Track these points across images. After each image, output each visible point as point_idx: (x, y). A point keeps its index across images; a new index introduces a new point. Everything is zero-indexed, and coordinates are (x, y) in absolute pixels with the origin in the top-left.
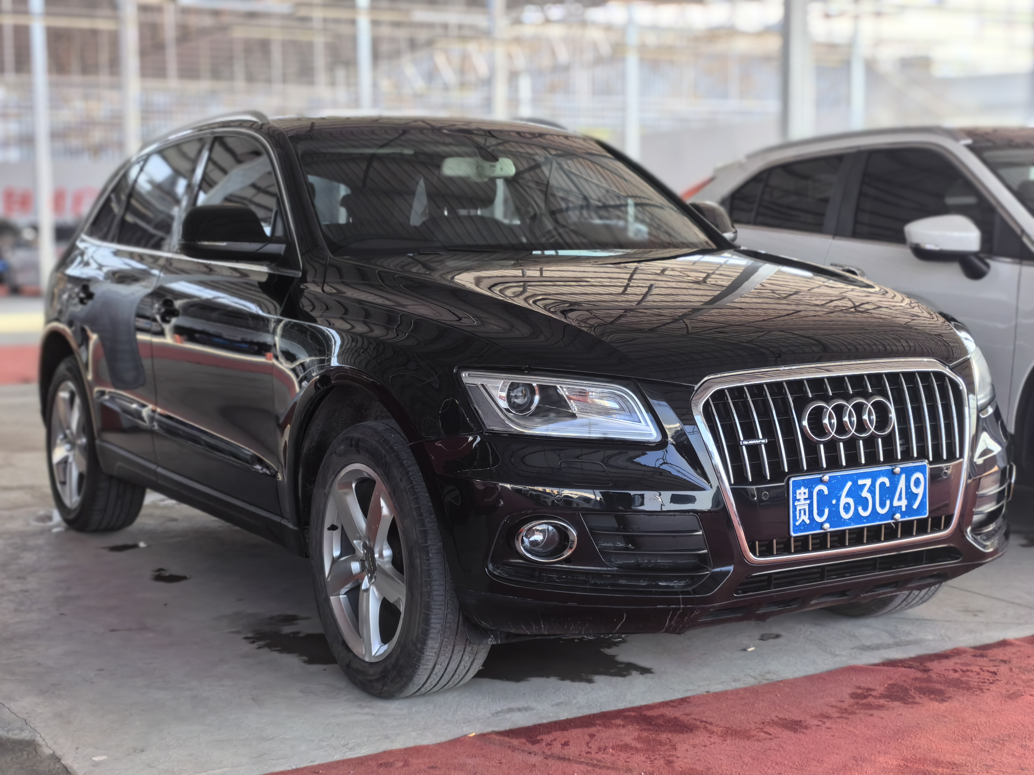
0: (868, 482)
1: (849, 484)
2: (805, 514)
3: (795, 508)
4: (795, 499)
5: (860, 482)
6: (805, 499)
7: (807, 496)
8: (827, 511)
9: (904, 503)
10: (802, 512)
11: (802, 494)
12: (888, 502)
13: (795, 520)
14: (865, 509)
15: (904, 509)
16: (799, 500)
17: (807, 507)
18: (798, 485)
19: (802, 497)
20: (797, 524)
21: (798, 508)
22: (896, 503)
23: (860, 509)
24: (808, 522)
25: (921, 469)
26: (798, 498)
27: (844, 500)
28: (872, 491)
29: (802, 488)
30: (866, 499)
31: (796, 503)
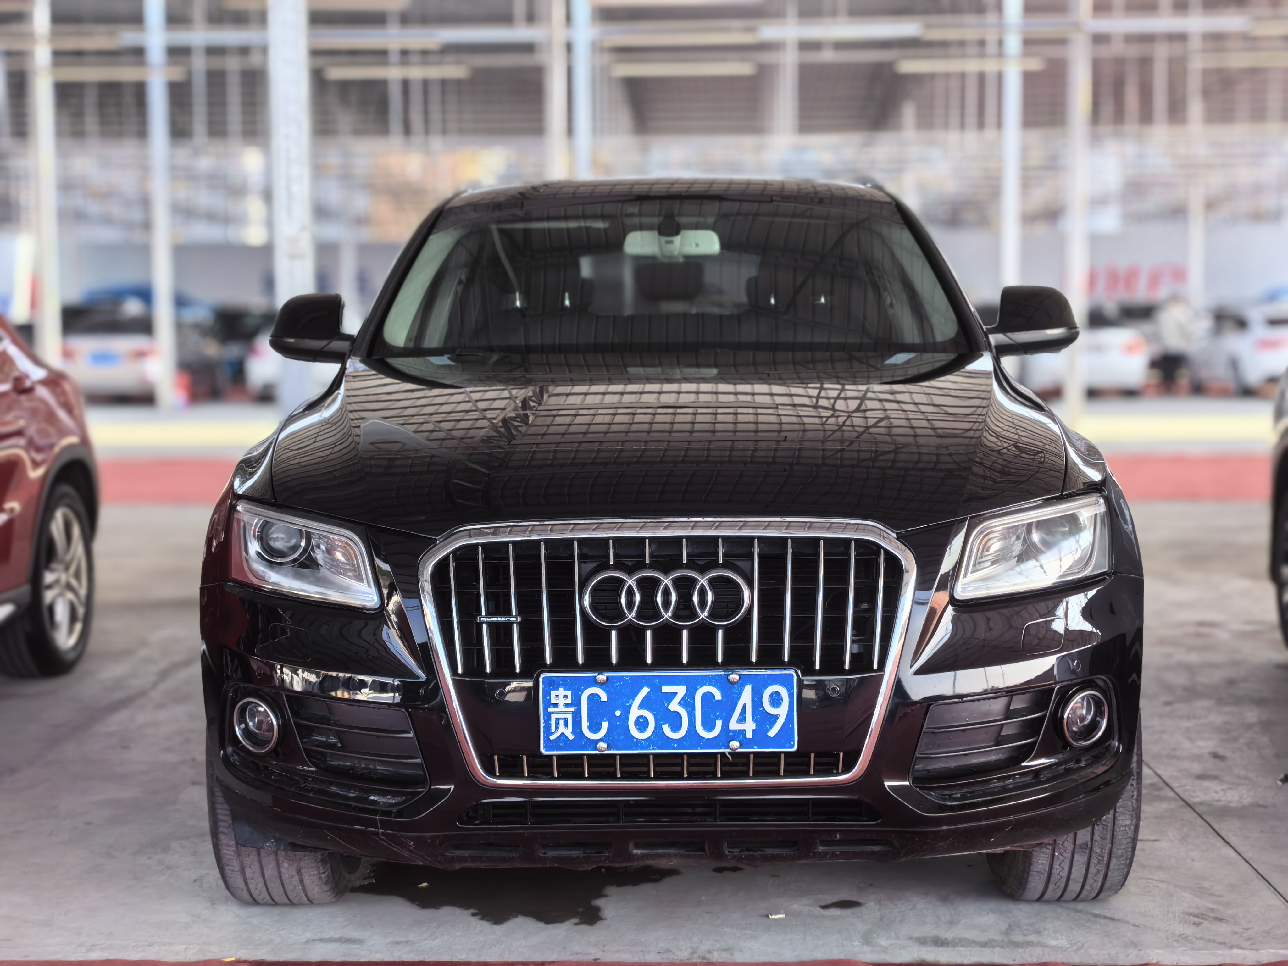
0: (681, 691)
1: (645, 691)
2: (566, 725)
3: (548, 716)
4: (548, 703)
5: (666, 689)
6: (567, 705)
7: (569, 701)
8: (605, 725)
9: (749, 727)
10: (562, 722)
11: (561, 697)
12: (719, 724)
13: (548, 732)
14: (676, 727)
15: (749, 735)
16: (556, 705)
17: (569, 717)
18: (552, 685)
19: (561, 701)
20: (552, 738)
21: (554, 717)
22: (734, 725)
23: (666, 729)
24: (571, 737)
25: (786, 682)
26: (553, 701)
27: (635, 712)
28: (688, 703)
29: (561, 689)
30: (677, 714)
31: (551, 709)
